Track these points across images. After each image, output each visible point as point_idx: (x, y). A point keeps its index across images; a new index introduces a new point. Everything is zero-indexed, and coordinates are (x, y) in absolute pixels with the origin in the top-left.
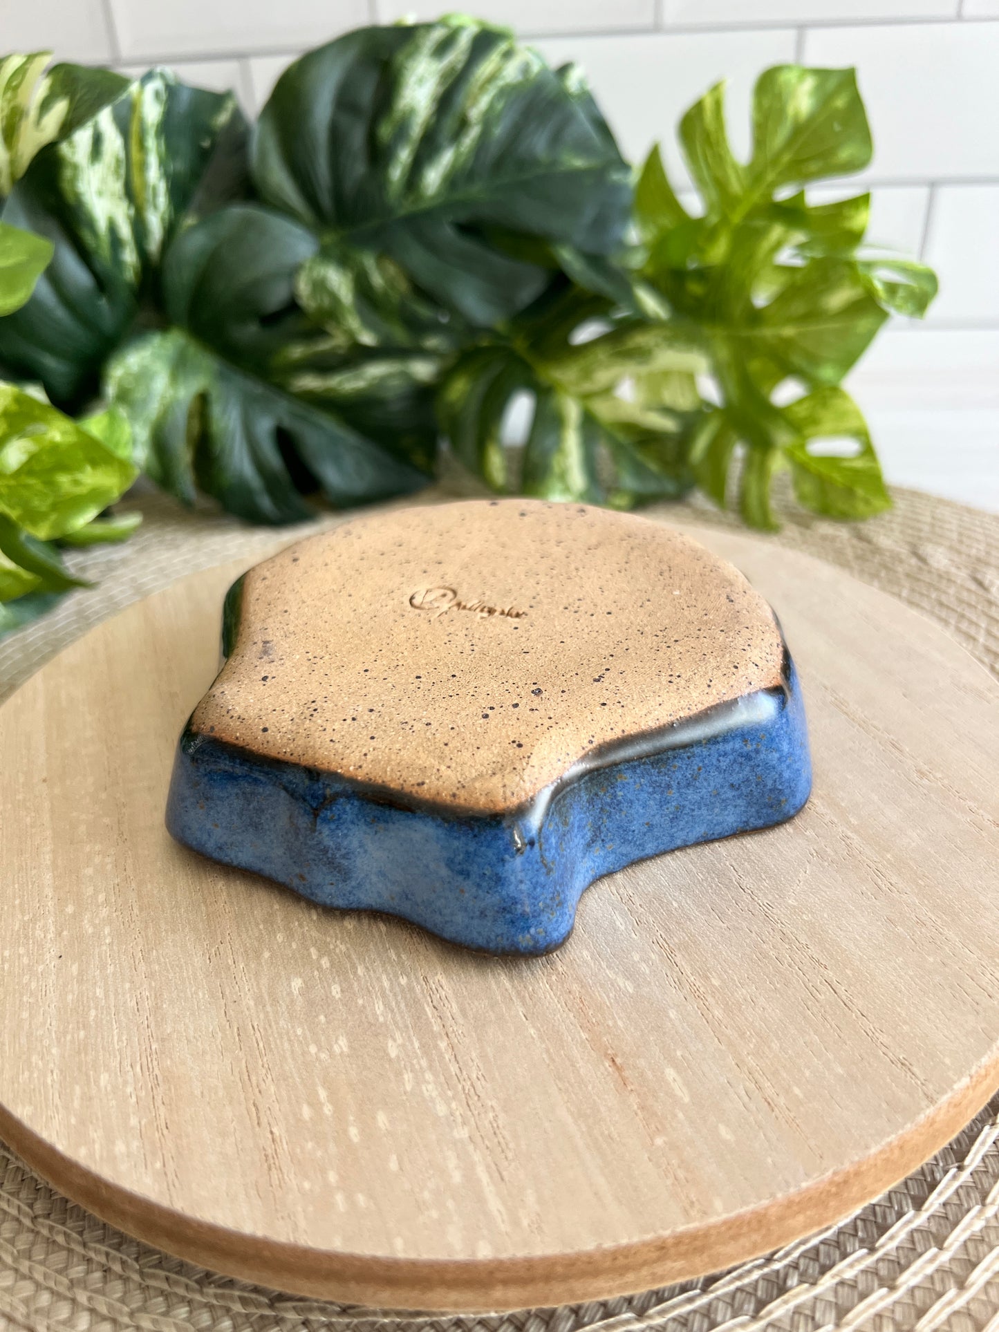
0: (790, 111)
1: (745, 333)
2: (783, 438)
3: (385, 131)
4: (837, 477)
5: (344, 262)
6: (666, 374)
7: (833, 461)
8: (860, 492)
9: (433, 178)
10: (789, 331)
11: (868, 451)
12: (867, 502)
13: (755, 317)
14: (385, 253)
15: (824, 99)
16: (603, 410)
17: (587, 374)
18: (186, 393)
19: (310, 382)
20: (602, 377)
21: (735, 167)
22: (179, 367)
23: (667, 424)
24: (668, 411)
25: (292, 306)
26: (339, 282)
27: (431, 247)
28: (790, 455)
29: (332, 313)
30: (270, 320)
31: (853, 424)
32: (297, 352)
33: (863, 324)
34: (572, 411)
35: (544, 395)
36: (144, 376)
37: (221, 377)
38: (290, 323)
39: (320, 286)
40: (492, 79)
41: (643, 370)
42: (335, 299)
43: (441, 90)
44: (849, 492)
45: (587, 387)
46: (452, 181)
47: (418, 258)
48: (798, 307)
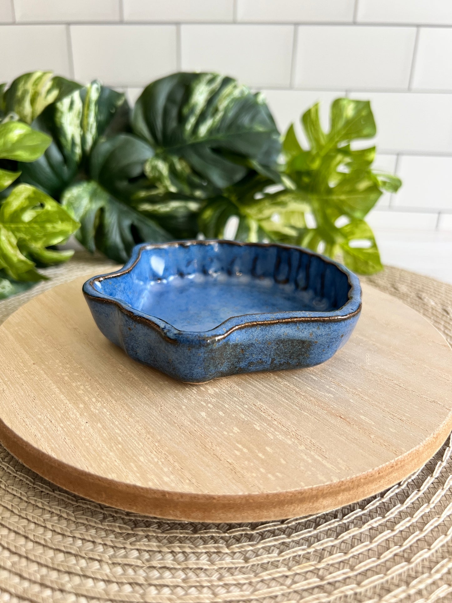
0: (344, 115)
1: (325, 197)
2: (339, 240)
3: (186, 111)
4: (361, 256)
5: (165, 159)
6: (293, 212)
7: (360, 250)
8: (371, 263)
9: (203, 130)
10: (343, 197)
11: (374, 246)
12: (373, 267)
13: (330, 191)
14: (182, 158)
15: (358, 111)
16: (266, 226)
17: (260, 211)
18: (96, 206)
19: (147, 207)
20: (267, 212)
21: (323, 134)
22: (93, 196)
23: (293, 233)
24: (293, 227)
25: (143, 175)
26: (163, 167)
27: (201, 156)
28: (342, 247)
29: (159, 178)
30: (133, 180)
31: (368, 234)
32: (143, 194)
33: (373, 196)
34: (254, 225)
35: (243, 218)
36: (78, 198)
37: (110, 202)
38: (141, 182)
39: (154, 168)
40: (229, 95)
41: (283, 210)
42: (160, 173)
43: (209, 97)
44: (366, 263)
45: (260, 216)
46: (211, 132)
47: (196, 160)
48: (347, 188)
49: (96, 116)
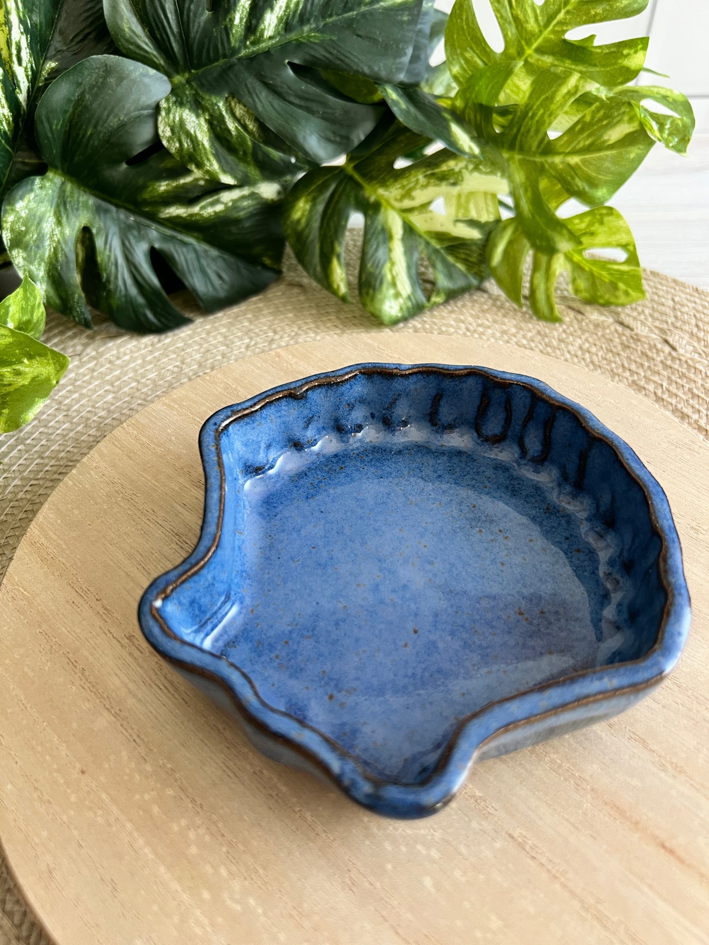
1: (538, 159)
2: (564, 245)
4: (606, 277)
5: (198, 106)
6: (471, 194)
7: (604, 264)
8: (621, 286)
9: (270, 22)
10: (574, 160)
11: (633, 259)
12: (627, 294)
13: (548, 148)
14: (233, 95)
16: (418, 221)
17: (408, 195)
18: (71, 231)
19: (176, 211)
20: (420, 196)
21: (532, 6)
22: (62, 206)
23: (475, 234)
24: (473, 223)
25: (156, 146)
26: (195, 124)
27: (274, 89)
28: (569, 258)
30: (136, 161)
31: (624, 239)
32: (163, 186)
33: (633, 152)
34: (396, 224)
35: (371, 209)
36: (33, 220)
37: (98, 210)
38: (154, 163)
39: (179, 129)
41: (455, 190)
42: (194, 140)
44: (615, 287)
45: (407, 203)
46: (285, 22)
48: (584, 141)
49: (22, 21)
